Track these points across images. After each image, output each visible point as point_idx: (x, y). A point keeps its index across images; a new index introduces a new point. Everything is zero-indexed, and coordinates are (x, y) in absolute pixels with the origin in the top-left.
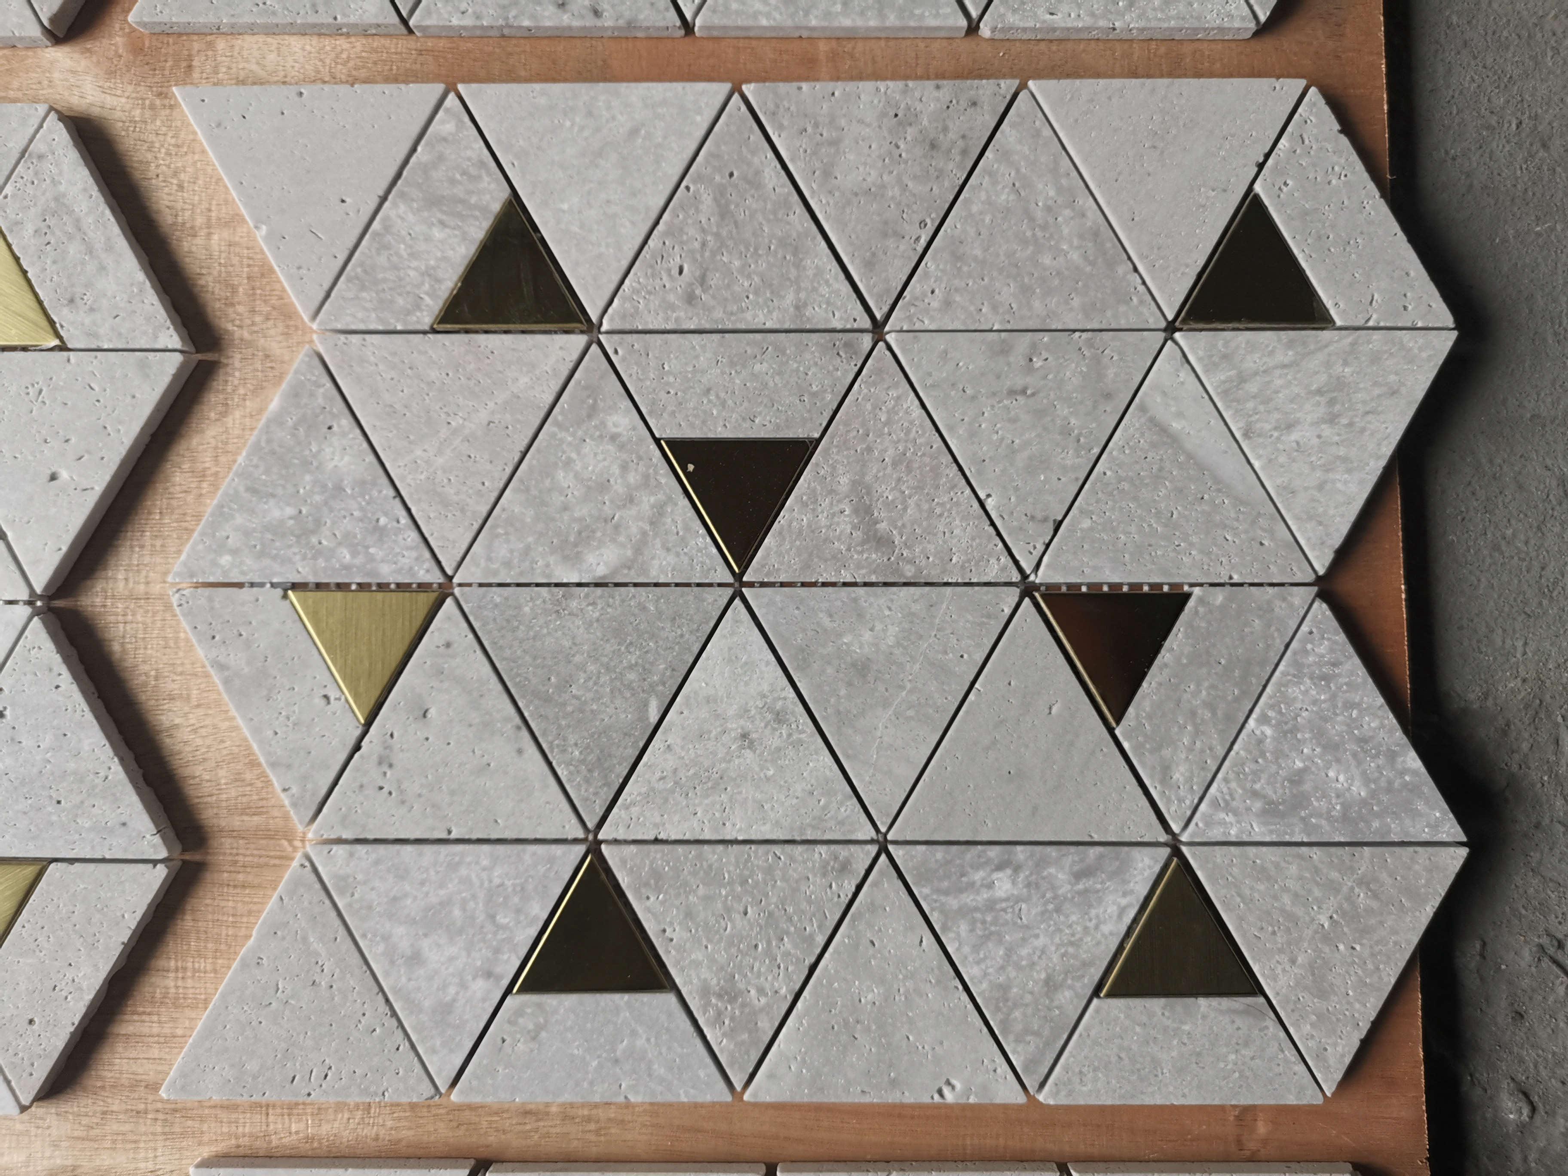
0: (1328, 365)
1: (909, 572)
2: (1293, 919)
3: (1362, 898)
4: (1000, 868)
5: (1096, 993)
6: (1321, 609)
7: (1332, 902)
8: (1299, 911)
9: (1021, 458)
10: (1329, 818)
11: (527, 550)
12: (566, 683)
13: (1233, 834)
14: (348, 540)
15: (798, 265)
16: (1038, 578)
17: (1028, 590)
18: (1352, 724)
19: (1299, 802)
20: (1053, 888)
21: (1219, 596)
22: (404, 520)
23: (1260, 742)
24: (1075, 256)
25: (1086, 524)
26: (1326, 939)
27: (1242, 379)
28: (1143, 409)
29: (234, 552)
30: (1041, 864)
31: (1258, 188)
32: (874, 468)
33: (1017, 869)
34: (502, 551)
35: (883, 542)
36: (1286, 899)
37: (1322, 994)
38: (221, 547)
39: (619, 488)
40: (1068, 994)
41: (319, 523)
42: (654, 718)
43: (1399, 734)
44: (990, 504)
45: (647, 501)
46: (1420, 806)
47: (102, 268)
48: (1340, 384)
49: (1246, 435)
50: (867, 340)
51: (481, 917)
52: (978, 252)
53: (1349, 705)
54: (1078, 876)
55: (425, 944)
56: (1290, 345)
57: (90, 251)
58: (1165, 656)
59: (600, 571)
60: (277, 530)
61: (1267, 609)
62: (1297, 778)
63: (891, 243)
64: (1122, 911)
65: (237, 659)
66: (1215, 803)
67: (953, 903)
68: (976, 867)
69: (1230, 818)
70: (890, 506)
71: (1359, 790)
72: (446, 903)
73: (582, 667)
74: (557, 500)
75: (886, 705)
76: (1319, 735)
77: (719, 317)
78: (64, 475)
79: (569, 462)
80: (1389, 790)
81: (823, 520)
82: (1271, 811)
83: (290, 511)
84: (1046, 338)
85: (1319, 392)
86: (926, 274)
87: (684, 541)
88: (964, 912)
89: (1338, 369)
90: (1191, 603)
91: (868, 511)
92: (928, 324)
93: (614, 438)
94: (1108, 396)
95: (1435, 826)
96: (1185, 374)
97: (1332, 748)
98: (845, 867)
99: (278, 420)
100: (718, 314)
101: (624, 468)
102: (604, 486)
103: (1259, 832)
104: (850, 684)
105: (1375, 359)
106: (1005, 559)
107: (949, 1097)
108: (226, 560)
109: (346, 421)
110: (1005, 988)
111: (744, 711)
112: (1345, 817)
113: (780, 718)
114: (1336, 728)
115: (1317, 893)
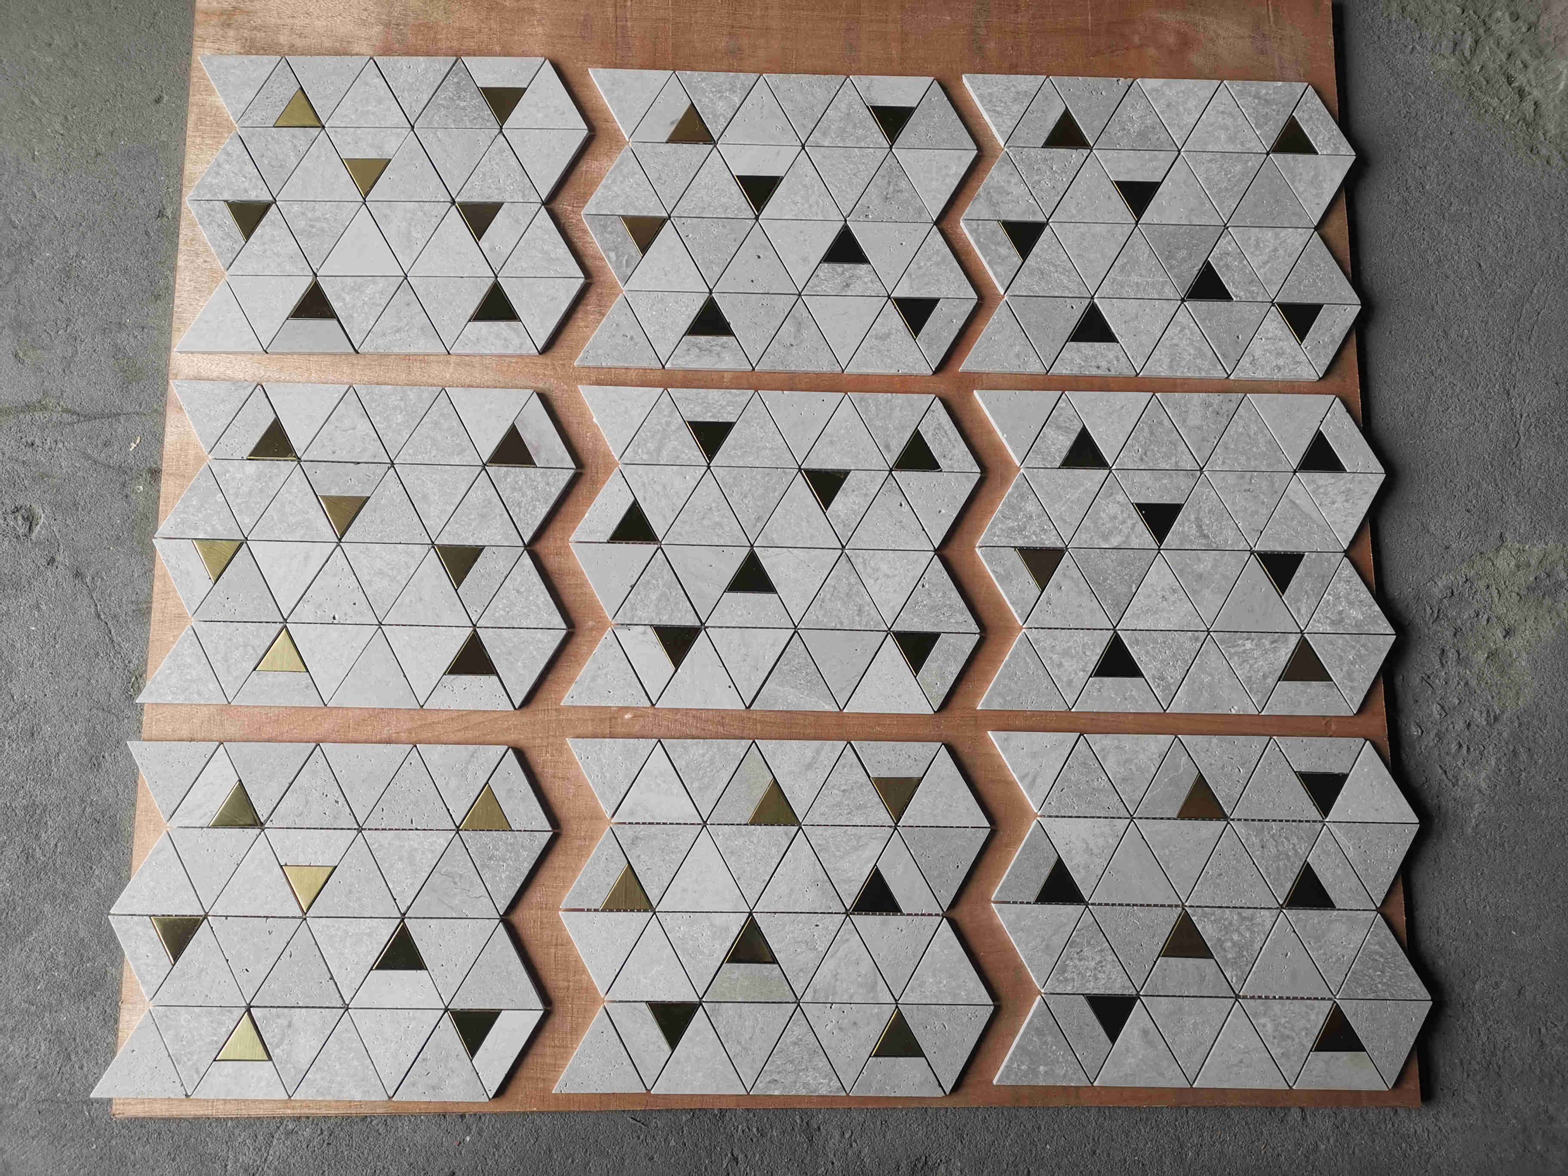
0: (1345, 484)
1: (1214, 546)
2: (1341, 657)
3: (1363, 651)
4: (1247, 639)
5: (1279, 680)
6: (1346, 560)
7: (1353, 652)
8: (1342, 654)
9: (1249, 511)
10: (1351, 625)
11: (1092, 537)
12: (1105, 580)
13: (1321, 630)
14: (1034, 533)
15: (1175, 449)
16: (1256, 549)
17: (1252, 553)
18: (1357, 596)
19: (1342, 620)
20: (1264, 646)
21: (1314, 555)
22: (1052, 527)
23: (1328, 601)
24: (1264, 449)
25: (1270, 532)
26: (1352, 664)
27: (1319, 487)
28: (1287, 497)
29: (998, 536)
30: (1260, 639)
31: (1321, 428)
32: (1202, 514)
33: (1253, 640)
34: (1084, 537)
35: (1206, 537)
36: (1339, 651)
37: (1352, 681)
38: (994, 534)
39: (1120, 518)
40: (1270, 680)
41: (1025, 527)
42: (1134, 591)
43: (1372, 599)
44: (1239, 525)
45: (1130, 522)
46: (1380, 622)
47: (954, 446)
48: (1349, 490)
49: (1320, 505)
50: (1199, 473)
51: (1081, 652)
52: (1233, 447)
53: (1356, 590)
54: (1272, 643)
55: (1063, 660)
56: (1333, 477)
57: (950, 441)
58: (1297, 574)
59: (1115, 544)
60: (1012, 529)
61: (1328, 560)
62: (1340, 613)
63: (1205, 443)
64: (1287, 654)
65: (1000, 570)
66: (1315, 621)
67: (1232, 650)
68: (1240, 639)
69: (1320, 625)
70: (1207, 525)
71: (1360, 617)
72: (1070, 648)
73: (1110, 574)
74: (1101, 522)
75: (1208, 587)
76: (1347, 599)
77: (1151, 465)
78: (943, 511)
79: (1104, 510)
80: (1370, 617)
81: (1186, 529)
82: (1333, 623)
83: (1016, 524)
84: (1256, 474)
85: (1343, 492)
86: (1217, 453)
87: (1141, 535)
88: (1236, 653)
89: (1348, 485)
90: (1305, 557)
91: (1201, 527)
92: (1218, 469)
93: (1118, 502)
94: (1276, 492)
95: (1385, 629)
96: (1300, 486)
97: (1351, 604)
98: (1197, 639)
99: (1011, 495)
100: (1151, 464)
101: (1122, 512)
102: (1115, 518)
103: (1329, 629)
104: (1196, 581)
105: (1360, 482)
106: (1245, 543)
107: (1234, 712)
108: (996, 539)
109: (1033, 496)
110: (1250, 677)
111: (1163, 589)
112: (1356, 625)
113: (1174, 591)
114: (1352, 597)
115: (1348, 648)
